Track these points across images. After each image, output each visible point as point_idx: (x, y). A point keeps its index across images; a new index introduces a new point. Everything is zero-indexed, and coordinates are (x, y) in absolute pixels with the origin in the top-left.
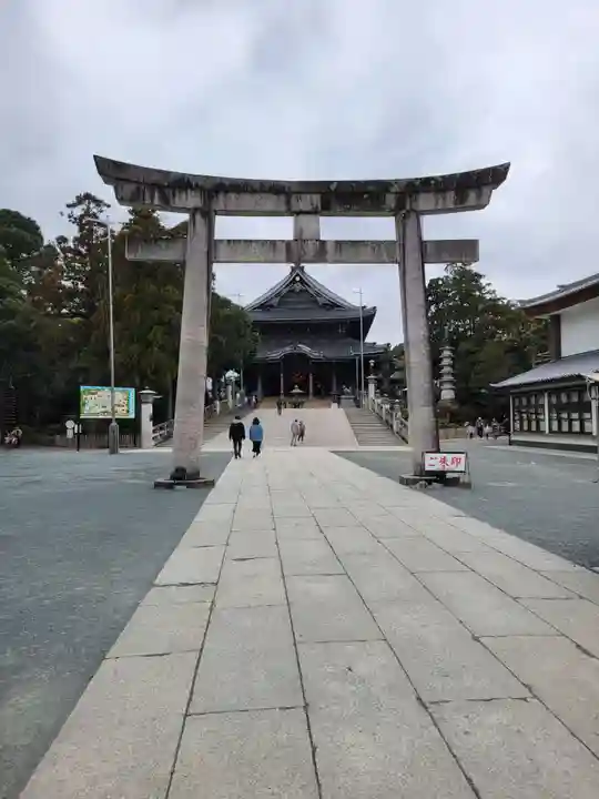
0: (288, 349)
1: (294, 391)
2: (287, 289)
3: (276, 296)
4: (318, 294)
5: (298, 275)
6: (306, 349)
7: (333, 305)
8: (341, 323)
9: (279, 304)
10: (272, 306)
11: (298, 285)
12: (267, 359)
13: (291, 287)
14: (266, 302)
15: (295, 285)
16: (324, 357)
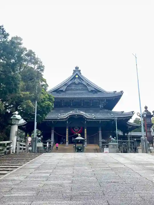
0: (71, 113)
1: (77, 138)
2: (71, 82)
3: (65, 85)
4: (89, 85)
5: (77, 74)
6: (82, 113)
7: (97, 91)
8: (101, 100)
9: (66, 90)
10: (62, 91)
11: (77, 80)
12: (58, 119)
13: (73, 81)
14: (59, 89)
15: (76, 80)
16: (94, 117)
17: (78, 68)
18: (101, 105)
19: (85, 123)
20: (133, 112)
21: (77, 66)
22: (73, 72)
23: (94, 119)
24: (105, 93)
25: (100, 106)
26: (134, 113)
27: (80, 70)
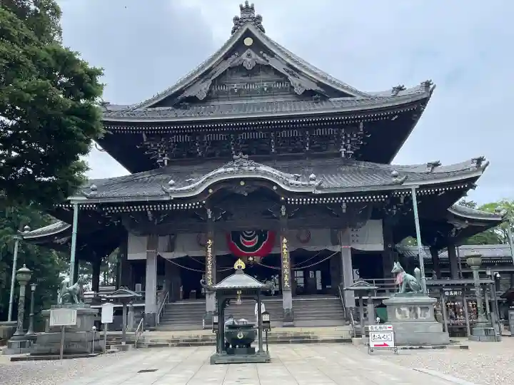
2: (226, 65)
3: (205, 75)
4: (295, 71)
5: (248, 34)
7: (326, 91)
8: (345, 122)
9: (208, 98)
10: (193, 100)
11: (249, 55)
12: (167, 198)
13: (234, 61)
14: (181, 91)
15: (244, 56)
16: (319, 188)
17: (252, 8)
18: (345, 147)
19: (284, 213)
20: (479, 160)
21: (247, 3)
22: (233, 25)
23: (320, 192)
24: (358, 97)
25: (343, 150)
26: (483, 163)
27: (259, 18)
